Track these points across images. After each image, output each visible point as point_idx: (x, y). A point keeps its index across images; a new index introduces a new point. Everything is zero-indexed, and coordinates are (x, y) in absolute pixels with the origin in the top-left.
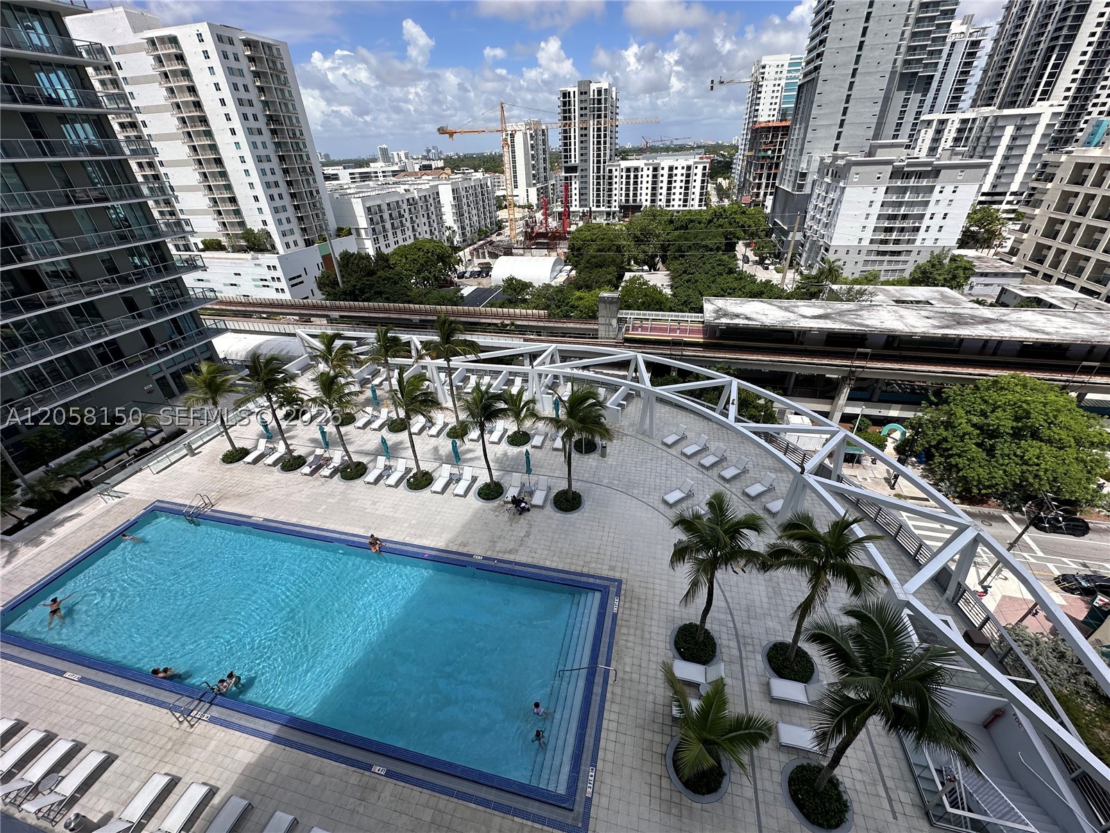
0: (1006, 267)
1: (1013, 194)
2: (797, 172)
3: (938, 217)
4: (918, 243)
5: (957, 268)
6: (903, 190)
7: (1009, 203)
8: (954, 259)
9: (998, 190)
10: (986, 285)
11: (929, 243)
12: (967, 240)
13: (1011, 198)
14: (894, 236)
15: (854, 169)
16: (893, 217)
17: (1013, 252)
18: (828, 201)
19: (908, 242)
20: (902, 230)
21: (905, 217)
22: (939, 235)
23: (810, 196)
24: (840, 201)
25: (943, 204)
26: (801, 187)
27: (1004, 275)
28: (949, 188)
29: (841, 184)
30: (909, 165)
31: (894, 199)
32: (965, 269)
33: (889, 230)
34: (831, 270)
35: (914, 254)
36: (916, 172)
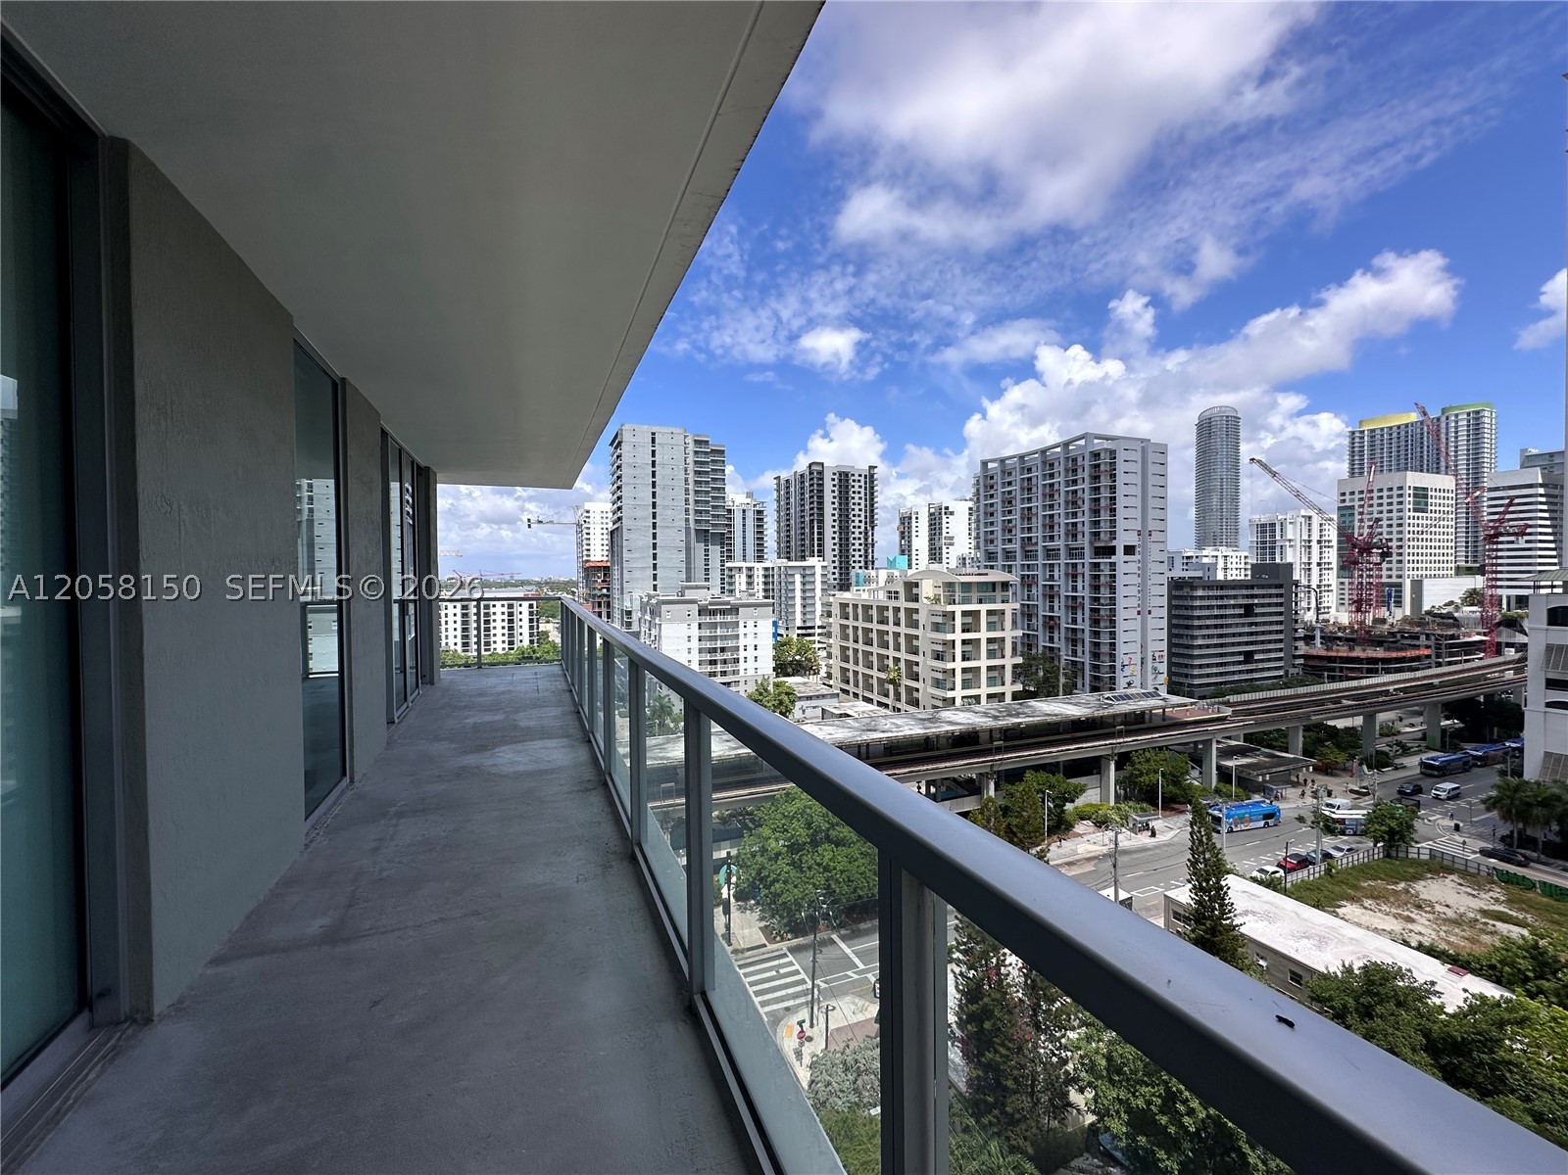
0: (825, 690)
1: (819, 627)
2: (622, 610)
3: (751, 648)
4: (742, 673)
5: (779, 694)
6: (714, 626)
7: (819, 635)
8: (777, 685)
9: (808, 625)
10: (814, 707)
11: (751, 672)
12: (782, 668)
13: (820, 631)
14: (719, 668)
15: (664, 608)
16: (713, 651)
17: (829, 676)
18: (653, 638)
19: (735, 672)
20: (725, 662)
21: (723, 650)
22: (756, 665)
23: (639, 632)
24: (660, 637)
25: (751, 636)
26: (629, 625)
27: (824, 696)
28: (750, 623)
29: (657, 621)
30: (711, 604)
31: (708, 634)
32: (787, 694)
33: (713, 663)
34: (662, 707)
35: (742, 683)
36: (720, 610)
